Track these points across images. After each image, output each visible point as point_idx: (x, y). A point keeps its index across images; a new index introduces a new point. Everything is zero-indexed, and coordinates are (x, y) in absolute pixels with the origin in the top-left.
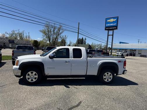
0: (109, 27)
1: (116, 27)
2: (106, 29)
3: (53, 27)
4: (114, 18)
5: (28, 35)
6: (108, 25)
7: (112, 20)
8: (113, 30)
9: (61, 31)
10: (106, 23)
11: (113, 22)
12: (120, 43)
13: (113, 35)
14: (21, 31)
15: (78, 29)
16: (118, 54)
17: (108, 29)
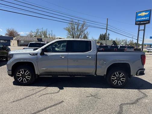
0: (140, 21)
1: (148, 21)
2: (136, 24)
3: (77, 24)
4: (146, 11)
5: (51, 32)
6: (139, 19)
7: (144, 14)
8: (145, 24)
9: (84, 28)
10: (137, 17)
11: (145, 16)
12: (151, 38)
13: (144, 30)
14: (44, 30)
15: (106, 26)
16: (149, 49)
17: (139, 23)
